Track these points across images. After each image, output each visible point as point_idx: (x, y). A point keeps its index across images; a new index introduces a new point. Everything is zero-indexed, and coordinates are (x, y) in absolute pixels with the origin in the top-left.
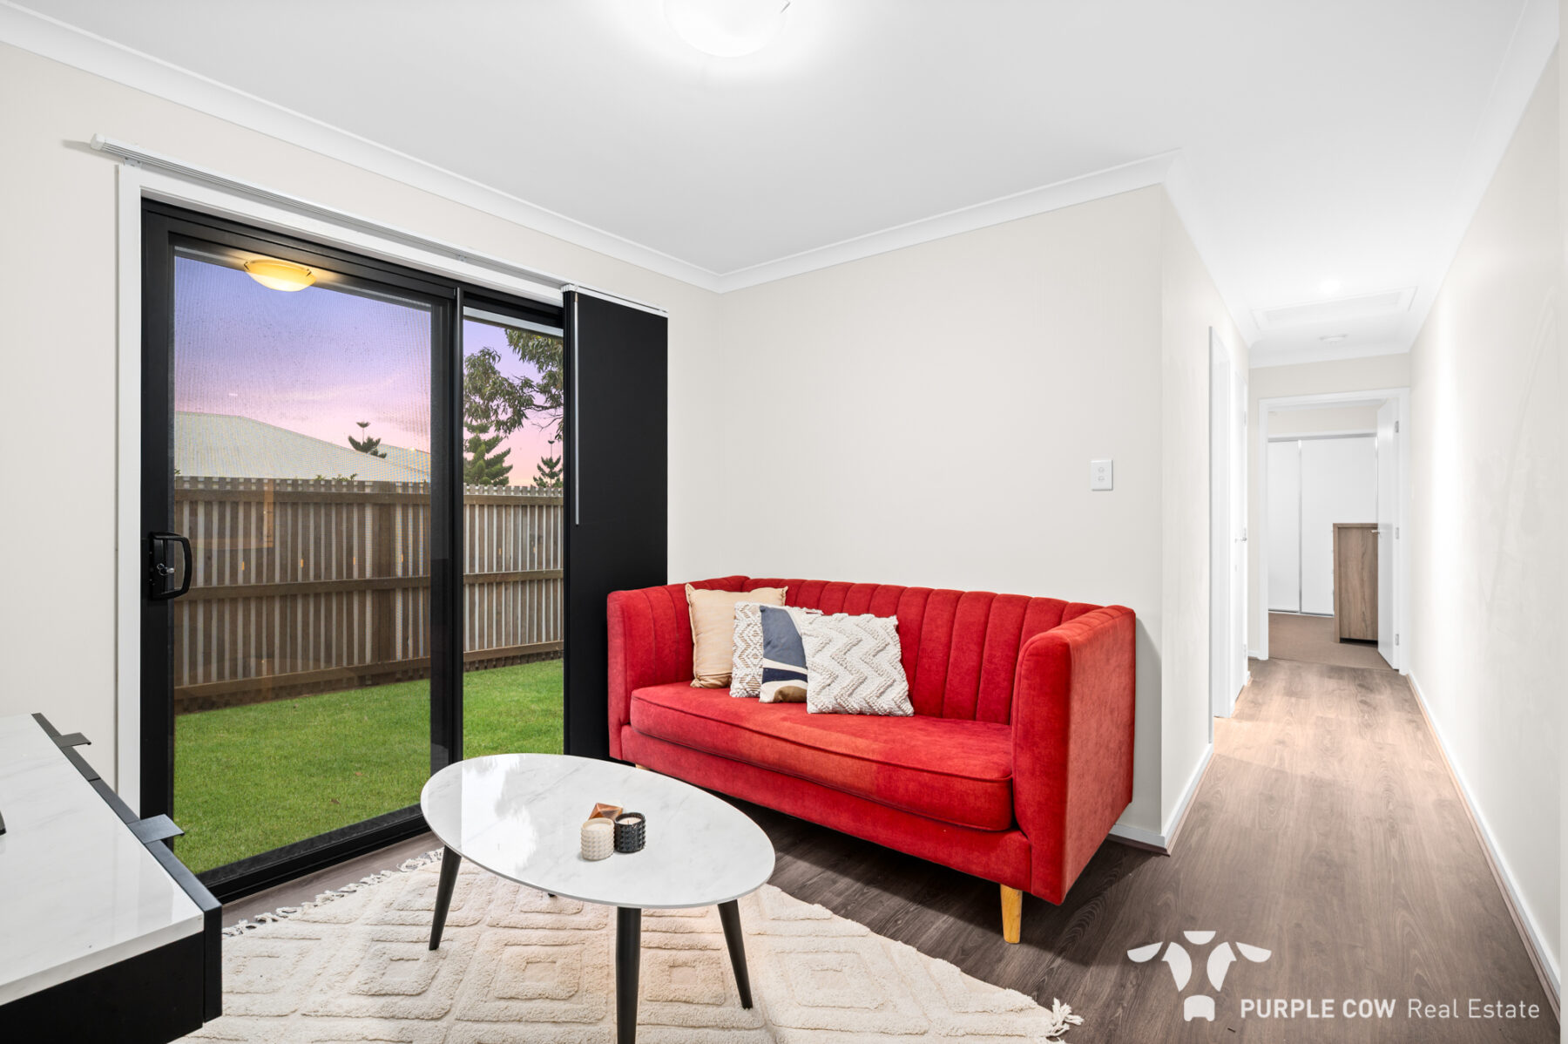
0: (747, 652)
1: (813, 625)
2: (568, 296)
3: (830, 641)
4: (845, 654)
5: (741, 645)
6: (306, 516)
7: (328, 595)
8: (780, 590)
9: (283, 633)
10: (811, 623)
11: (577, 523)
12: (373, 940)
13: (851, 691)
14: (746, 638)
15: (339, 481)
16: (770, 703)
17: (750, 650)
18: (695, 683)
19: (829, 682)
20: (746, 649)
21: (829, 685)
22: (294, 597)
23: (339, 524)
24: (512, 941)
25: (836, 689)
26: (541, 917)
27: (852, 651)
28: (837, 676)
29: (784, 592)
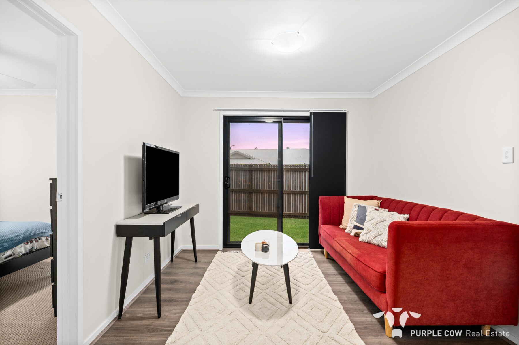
0: (353, 219)
1: (371, 213)
2: (311, 113)
3: (373, 219)
4: (377, 224)
5: (352, 217)
6: (293, 174)
7: (297, 194)
8: (378, 201)
9: (288, 203)
10: (370, 212)
11: (312, 176)
12: (247, 262)
13: (374, 237)
14: (353, 214)
15: (300, 165)
16: (353, 236)
17: (354, 219)
18: (340, 226)
19: (367, 232)
20: (353, 218)
21: (367, 233)
22: (290, 194)
23: (300, 176)
24: (265, 271)
25: (369, 235)
26: (275, 270)
27: (380, 223)
28: (371, 231)
29: (380, 202)
